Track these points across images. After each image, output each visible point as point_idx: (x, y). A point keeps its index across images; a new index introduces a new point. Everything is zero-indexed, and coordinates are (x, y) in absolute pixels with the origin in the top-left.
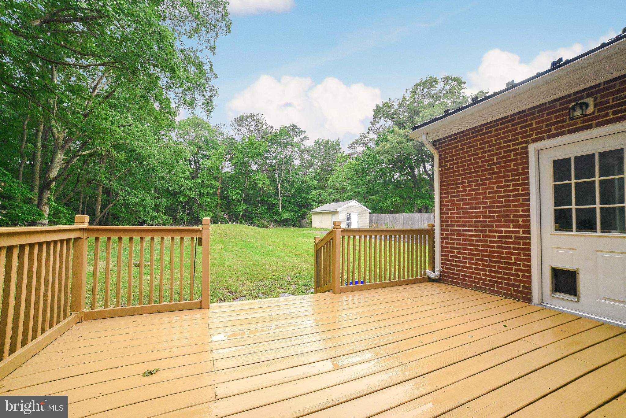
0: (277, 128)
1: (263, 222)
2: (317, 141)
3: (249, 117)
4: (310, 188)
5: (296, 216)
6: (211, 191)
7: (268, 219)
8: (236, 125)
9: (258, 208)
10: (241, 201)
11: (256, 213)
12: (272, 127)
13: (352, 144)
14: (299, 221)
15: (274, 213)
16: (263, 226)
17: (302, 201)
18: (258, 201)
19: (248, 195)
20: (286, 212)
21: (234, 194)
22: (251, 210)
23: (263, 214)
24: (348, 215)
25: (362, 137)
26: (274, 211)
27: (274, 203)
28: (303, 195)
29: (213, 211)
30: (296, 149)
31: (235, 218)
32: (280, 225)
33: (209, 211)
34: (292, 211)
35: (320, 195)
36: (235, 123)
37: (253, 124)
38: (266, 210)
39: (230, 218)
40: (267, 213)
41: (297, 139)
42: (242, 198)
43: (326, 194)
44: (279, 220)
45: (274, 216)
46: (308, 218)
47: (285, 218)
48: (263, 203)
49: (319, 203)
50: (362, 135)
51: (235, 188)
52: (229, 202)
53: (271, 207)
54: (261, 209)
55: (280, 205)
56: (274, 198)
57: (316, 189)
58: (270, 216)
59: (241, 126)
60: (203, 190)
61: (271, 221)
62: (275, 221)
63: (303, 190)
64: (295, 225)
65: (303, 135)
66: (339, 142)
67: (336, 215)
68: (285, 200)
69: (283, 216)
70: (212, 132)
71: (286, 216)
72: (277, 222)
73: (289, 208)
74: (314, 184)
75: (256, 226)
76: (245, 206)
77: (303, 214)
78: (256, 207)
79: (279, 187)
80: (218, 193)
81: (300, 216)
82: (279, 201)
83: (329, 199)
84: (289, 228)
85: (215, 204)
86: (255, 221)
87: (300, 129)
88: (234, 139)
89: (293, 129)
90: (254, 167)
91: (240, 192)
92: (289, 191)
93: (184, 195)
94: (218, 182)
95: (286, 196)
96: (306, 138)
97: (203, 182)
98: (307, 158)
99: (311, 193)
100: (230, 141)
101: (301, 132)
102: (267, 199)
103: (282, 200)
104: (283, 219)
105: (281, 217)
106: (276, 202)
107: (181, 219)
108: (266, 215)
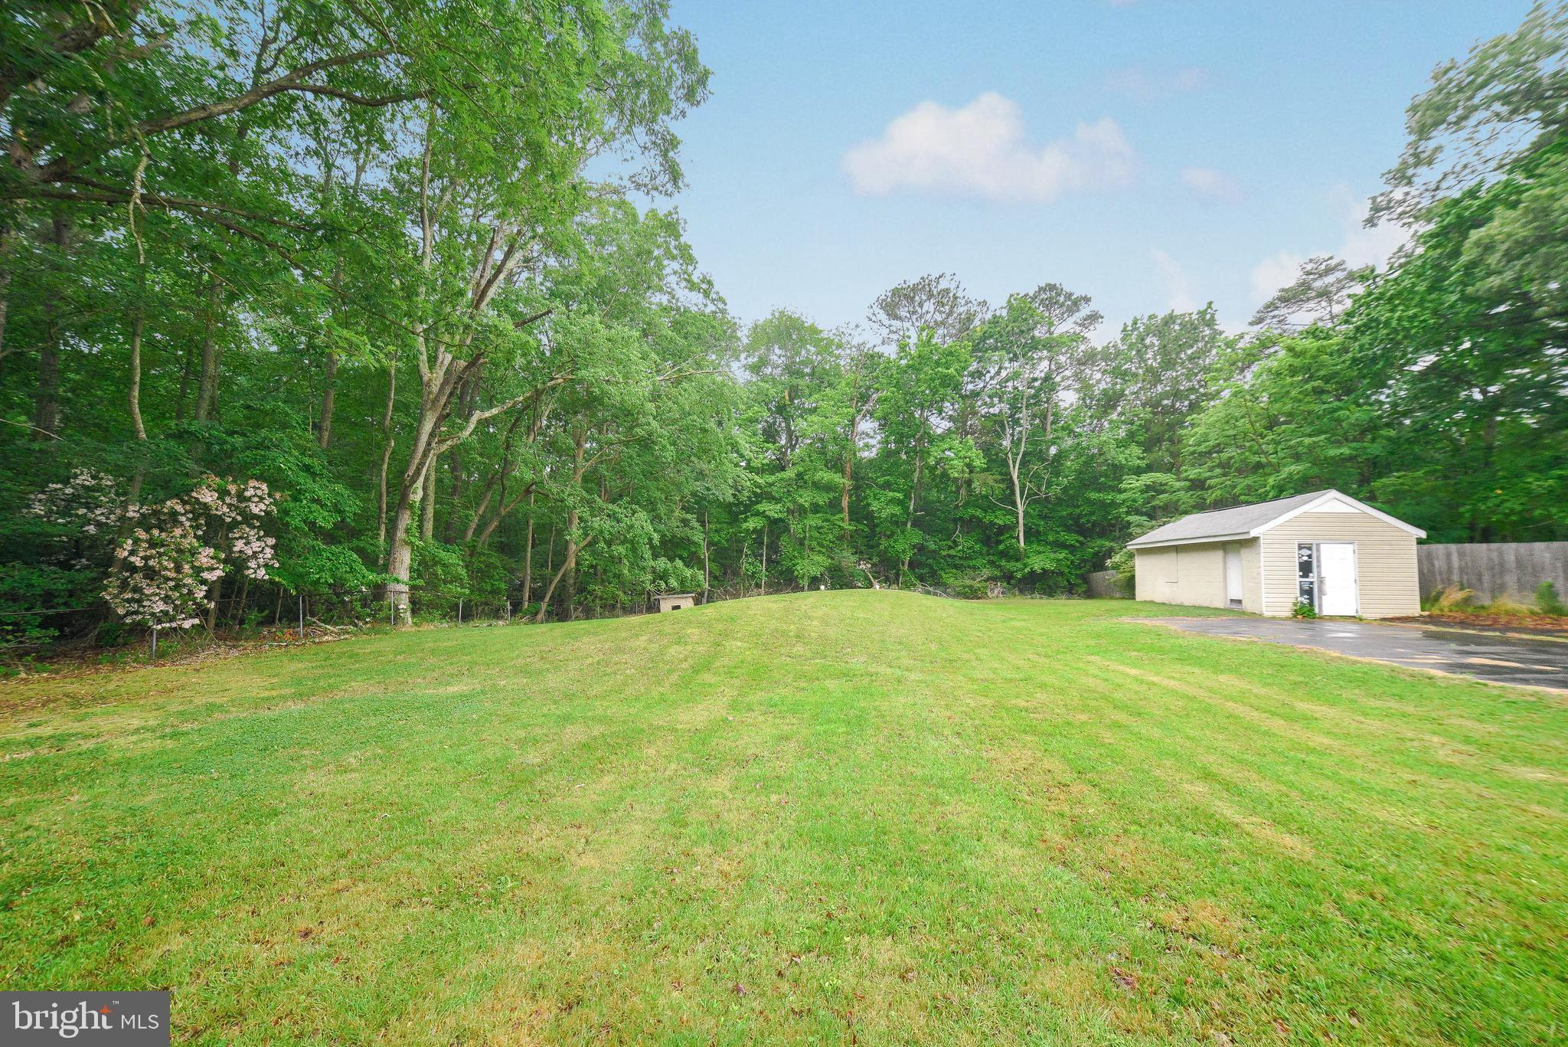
0: (998, 304)
1: (968, 582)
2: (1130, 323)
3: (915, 289)
4: (1118, 471)
5: (1072, 562)
6: (822, 499)
7: (986, 572)
8: (882, 316)
9: (955, 542)
10: (905, 524)
11: (949, 556)
12: (985, 302)
13: (1271, 306)
14: (1085, 579)
15: (1004, 554)
16: (972, 594)
17: (1092, 513)
18: (955, 521)
19: (925, 506)
20: (1041, 549)
21: (882, 506)
22: (933, 547)
23: (970, 558)
24: (1306, 552)
25: (1308, 273)
26: (1001, 547)
27: (1001, 522)
28: (1094, 495)
29: (830, 552)
30: (1062, 359)
31: (889, 572)
32: (1021, 591)
33: (820, 552)
34: (1063, 546)
35: (1156, 489)
36: (882, 311)
37: (930, 306)
38: (977, 547)
39: (878, 573)
40: (981, 553)
41: (1066, 327)
42: (908, 514)
43: (1178, 484)
44: (1019, 575)
45: (1003, 563)
46: (1116, 567)
47: (1037, 568)
48: (971, 525)
49: (1151, 516)
50: (1309, 267)
51: (887, 486)
52: (873, 527)
53: (992, 538)
54: (965, 543)
55: (1021, 528)
56: (1001, 509)
57: (1138, 471)
58: (992, 563)
59: (897, 317)
60: (801, 496)
61: (993, 579)
62: (1008, 577)
63: (1096, 478)
64: (1070, 591)
65: (1085, 311)
66: (1213, 316)
67: (1246, 553)
68: (1036, 513)
69: (1029, 561)
70: (826, 346)
71: (1040, 561)
72: (1013, 582)
73: (1051, 538)
74: (1134, 455)
75: (948, 595)
76: (915, 537)
77: (1096, 554)
78: (948, 539)
79: (1015, 477)
80: (845, 503)
81: (1085, 561)
82: (1017, 518)
83: (1192, 502)
84: (1052, 601)
85: (836, 532)
86: (949, 578)
87: (1071, 294)
88: (880, 356)
89: (1053, 297)
90: (939, 425)
91: (900, 496)
92: (1049, 484)
93: (758, 514)
94: (843, 472)
95: (1035, 501)
96: (1094, 317)
97: (800, 475)
98: (1099, 382)
99: (1123, 486)
100: (869, 360)
101: (1075, 304)
102: (979, 513)
103: (1026, 513)
104: (1032, 573)
105: (1025, 566)
106: (1008, 520)
107: (748, 576)
108: (978, 562)
